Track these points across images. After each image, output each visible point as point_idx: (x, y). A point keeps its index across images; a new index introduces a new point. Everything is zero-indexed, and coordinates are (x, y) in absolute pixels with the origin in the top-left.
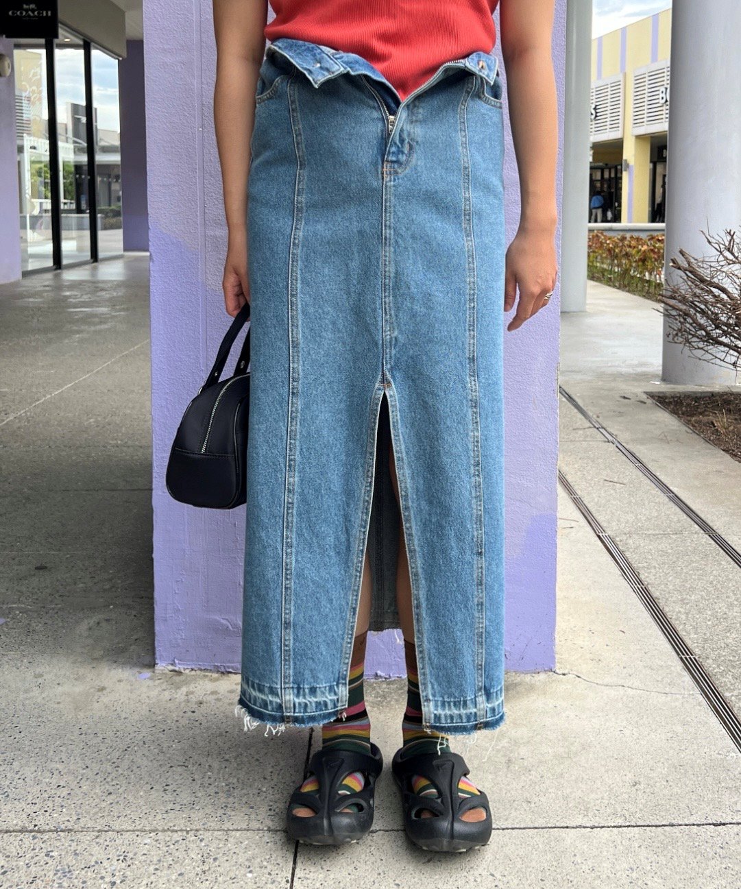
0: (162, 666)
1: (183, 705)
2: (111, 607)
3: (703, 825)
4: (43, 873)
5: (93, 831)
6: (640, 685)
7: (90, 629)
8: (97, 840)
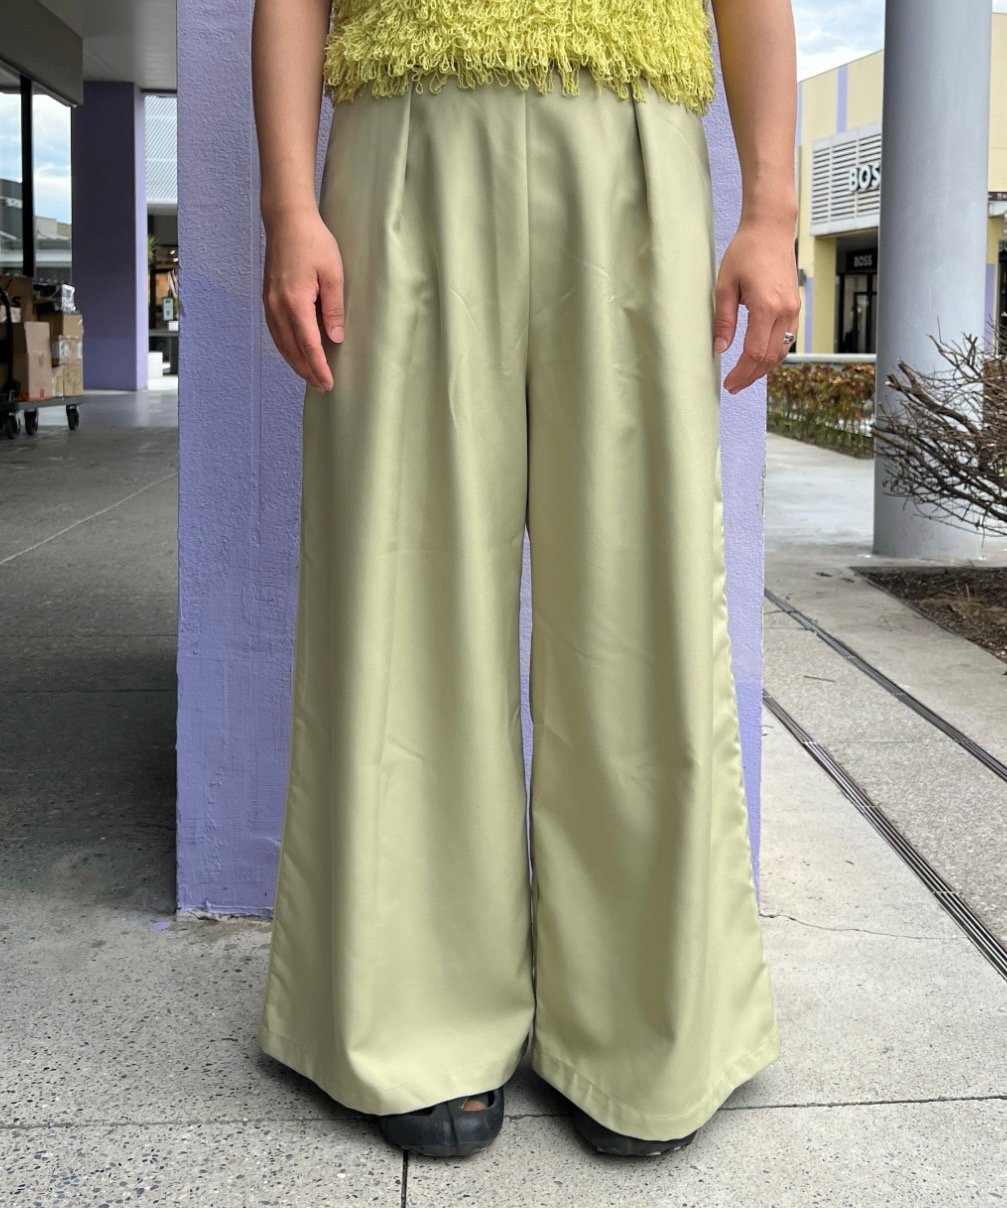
0: (187, 912)
1: (222, 962)
2: (103, 838)
3: (986, 1098)
4: (34, 1179)
5: (103, 1125)
6: (881, 928)
7: (74, 867)
8: (111, 1136)
